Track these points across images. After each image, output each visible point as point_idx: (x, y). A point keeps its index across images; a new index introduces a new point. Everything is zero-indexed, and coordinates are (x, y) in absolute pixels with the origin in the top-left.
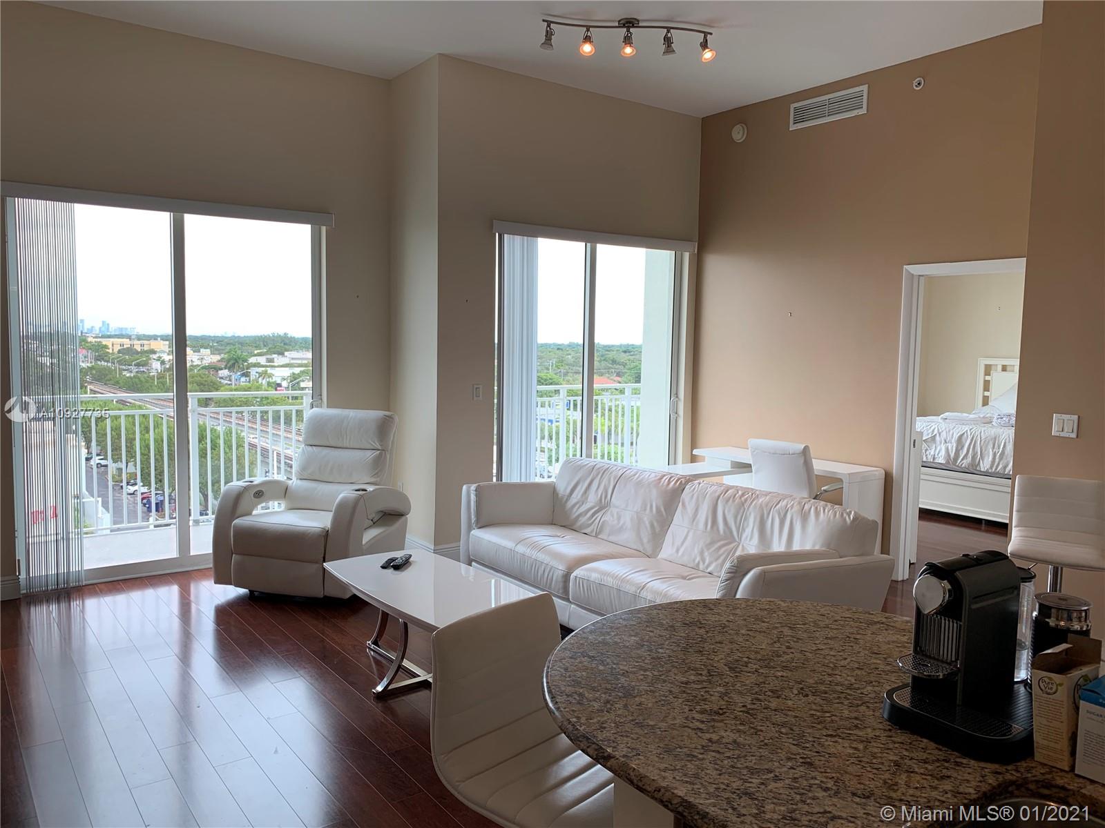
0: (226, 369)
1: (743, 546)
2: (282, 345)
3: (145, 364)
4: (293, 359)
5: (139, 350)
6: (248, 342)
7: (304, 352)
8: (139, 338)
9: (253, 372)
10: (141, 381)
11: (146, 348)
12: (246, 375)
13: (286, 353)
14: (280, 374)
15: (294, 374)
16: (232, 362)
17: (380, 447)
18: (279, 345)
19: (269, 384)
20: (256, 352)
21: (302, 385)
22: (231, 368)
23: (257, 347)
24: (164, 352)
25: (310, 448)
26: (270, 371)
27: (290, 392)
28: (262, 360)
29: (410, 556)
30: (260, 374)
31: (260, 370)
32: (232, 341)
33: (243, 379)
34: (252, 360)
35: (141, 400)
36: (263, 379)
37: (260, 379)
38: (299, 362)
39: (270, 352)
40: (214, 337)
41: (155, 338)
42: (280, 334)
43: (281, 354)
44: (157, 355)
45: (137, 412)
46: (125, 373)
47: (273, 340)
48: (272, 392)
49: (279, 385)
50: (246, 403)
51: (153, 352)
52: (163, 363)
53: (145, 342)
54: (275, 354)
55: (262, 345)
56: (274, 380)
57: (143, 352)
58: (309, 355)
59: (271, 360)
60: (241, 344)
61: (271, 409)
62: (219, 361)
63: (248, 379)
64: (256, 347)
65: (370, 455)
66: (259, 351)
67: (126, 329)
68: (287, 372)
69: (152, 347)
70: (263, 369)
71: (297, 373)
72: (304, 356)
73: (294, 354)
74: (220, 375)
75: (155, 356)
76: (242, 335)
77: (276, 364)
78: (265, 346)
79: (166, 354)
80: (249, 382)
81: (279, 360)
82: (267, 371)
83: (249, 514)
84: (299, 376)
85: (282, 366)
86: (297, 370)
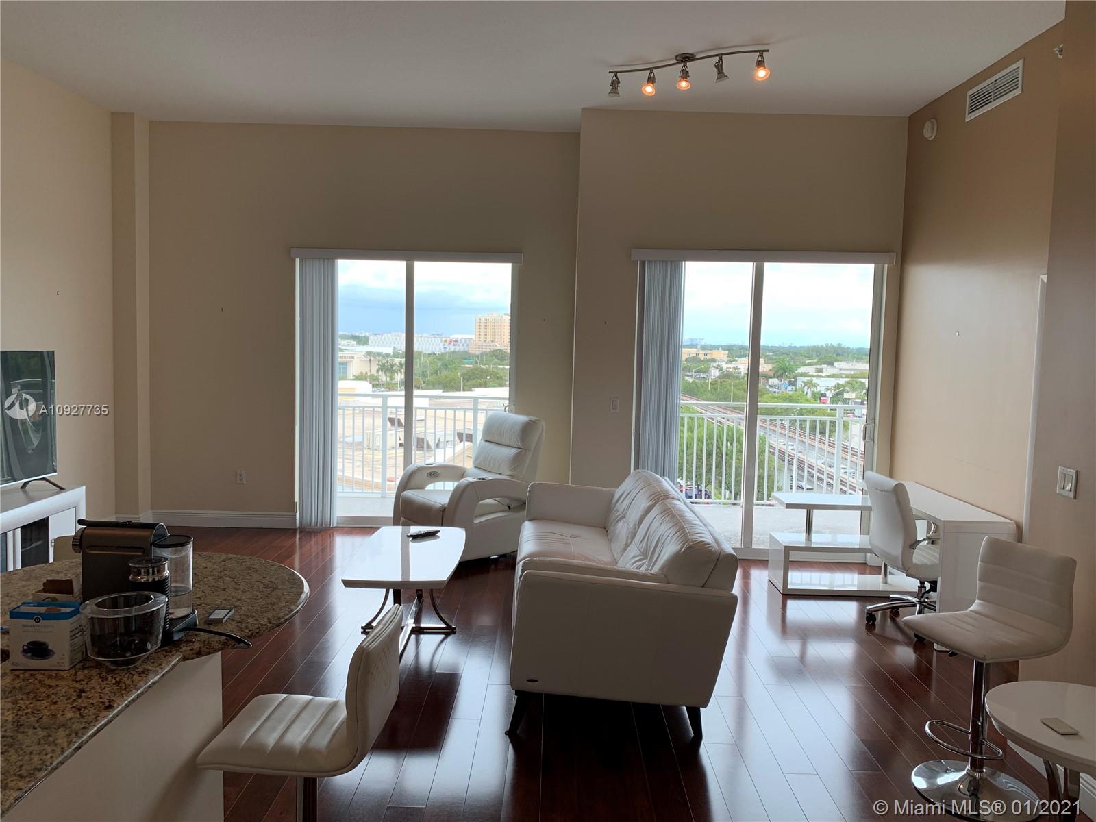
0: (775, 378)
2: (835, 355)
3: (706, 371)
4: (841, 369)
5: (703, 359)
6: (802, 352)
7: (854, 363)
8: (704, 348)
9: (800, 381)
10: (698, 387)
11: (708, 357)
12: (793, 384)
13: (836, 364)
14: (825, 384)
15: (838, 384)
16: (780, 372)
18: (829, 355)
19: (813, 394)
20: (807, 362)
21: (846, 396)
22: (780, 377)
23: (810, 357)
24: (723, 361)
26: (815, 380)
28: (811, 370)
30: (806, 384)
31: (806, 379)
32: (787, 351)
33: (790, 388)
34: (801, 370)
36: (808, 388)
37: (806, 387)
38: (848, 372)
39: (821, 362)
40: (772, 347)
41: (716, 347)
42: (834, 344)
43: (831, 364)
44: (717, 363)
45: (696, 415)
46: (687, 378)
47: (826, 350)
49: (824, 395)
50: (786, 411)
51: (714, 360)
52: (721, 370)
53: (708, 352)
54: (824, 364)
55: (815, 356)
56: (818, 390)
57: (706, 361)
58: (865, 367)
59: (821, 371)
60: (796, 354)
61: (809, 418)
62: (770, 370)
63: (794, 388)
64: (808, 357)
66: (810, 361)
67: (697, 339)
68: (832, 382)
69: (714, 356)
70: (809, 379)
71: (841, 383)
72: (853, 367)
73: (843, 365)
74: (770, 383)
75: (715, 365)
76: (798, 346)
77: (823, 375)
78: (817, 356)
79: (724, 363)
80: (796, 391)
81: (828, 370)
82: (812, 381)
84: (843, 386)
85: (828, 376)
86: (842, 381)
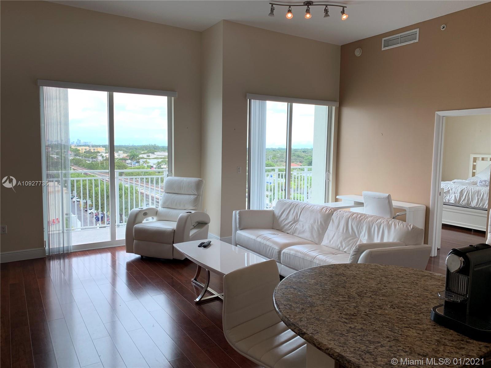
0: (129, 160)
1: (360, 240)
2: (154, 149)
3: (95, 158)
4: (158, 155)
5: (93, 152)
6: (139, 148)
7: (163, 153)
8: (93, 146)
9: (141, 161)
10: (94, 165)
11: (96, 151)
12: (138, 162)
13: (155, 153)
14: (152, 162)
15: (158, 162)
16: (132, 157)
17: (197, 194)
18: (152, 149)
19: (148, 166)
20: (142, 152)
21: (162, 167)
22: (131, 159)
23: (143, 150)
24: (103, 152)
25: (167, 194)
26: (148, 160)
27: (157, 170)
28: (145, 156)
29: (211, 242)
30: (144, 162)
31: (144, 160)
32: (132, 148)
33: (137, 164)
34: (141, 156)
35: (93, 173)
36: (146, 164)
37: (144, 164)
38: (161, 157)
39: (148, 152)
40: (124, 146)
41: (99, 146)
42: (153, 144)
43: (153, 153)
44: (101, 154)
45: (93, 178)
46: (87, 161)
47: (150, 147)
48: (149, 170)
49: (152, 167)
50: (138, 174)
51: (99, 152)
52: (103, 157)
53: (95, 148)
54: (150, 153)
55: (145, 149)
56: (150, 165)
57: (94, 153)
58: (166, 154)
59: (149, 156)
60: (136, 149)
61: (150, 177)
62: (126, 156)
63: (139, 164)
64: (142, 150)
65: (192, 197)
66: (143, 152)
67: (87, 142)
68: (156, 161)
69: (98, 150)
70: (146, 160)
71: (160, 161)
72: (163, 154)
73: (158, 153)
74: (127, 162)
75: (100, 154)
76: (136, 145)
77: (151, 158)
78: (146, 150)
79: (104, 153)
80: (140, 165)
81: (152, 156)
82: (147, 161)
83: (141, 222)
84: (161, 163)
85: (154, 159)
86: (160, 160)
